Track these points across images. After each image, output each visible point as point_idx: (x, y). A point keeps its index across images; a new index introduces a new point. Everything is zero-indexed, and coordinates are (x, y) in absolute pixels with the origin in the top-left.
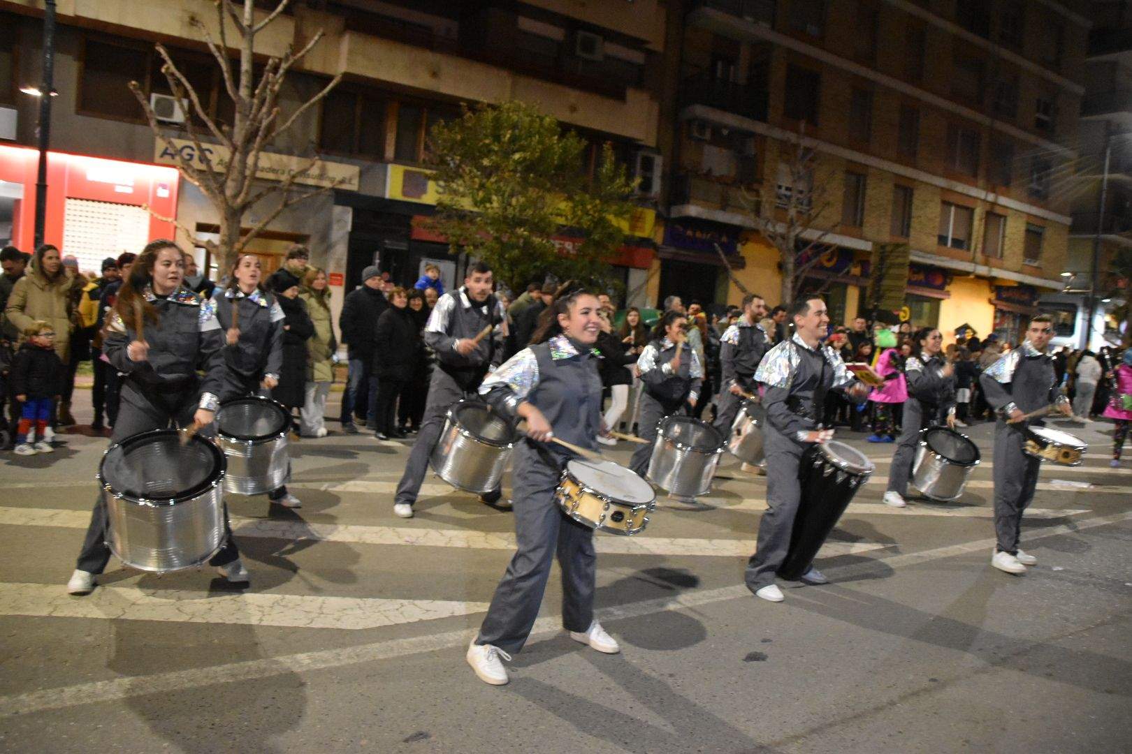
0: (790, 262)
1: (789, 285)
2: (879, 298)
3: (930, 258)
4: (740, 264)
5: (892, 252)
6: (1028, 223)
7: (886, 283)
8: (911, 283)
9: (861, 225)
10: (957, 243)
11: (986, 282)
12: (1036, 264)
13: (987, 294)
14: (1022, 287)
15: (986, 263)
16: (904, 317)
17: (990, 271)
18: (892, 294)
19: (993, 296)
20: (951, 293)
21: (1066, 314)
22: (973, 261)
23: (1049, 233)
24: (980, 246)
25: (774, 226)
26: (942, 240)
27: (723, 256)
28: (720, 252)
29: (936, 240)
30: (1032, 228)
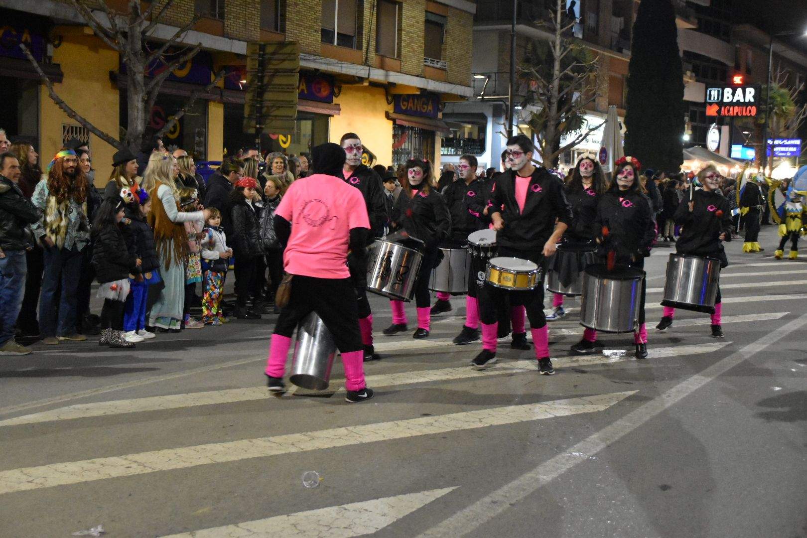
0: (139, 70)
1: (140, 105)
2: (262, 118)
3: (314, 61)
4: (56, 75)
5: (274, 53)
6: (426, 11)
7: (268, 96)
8: (303, 97)
9: (222, 16)
10: (345, 40)
11: (382, 90)
12: (439, 66)
13: (385, 106)
14: (425, 94)
15: (382, 67)
16: (285, 143)
17: (387, 76)
18: (277, 113)
19: (390, 109)
20: (341, 107)
21: (470, 126)
22: (366, 63)
23: (452, 25)
24: (373, 43)
25: (112, 20)
26: (327, 35)
27: (35, 64)
28: (31, 57)
29: (319, 36)
30: (433, 18)
